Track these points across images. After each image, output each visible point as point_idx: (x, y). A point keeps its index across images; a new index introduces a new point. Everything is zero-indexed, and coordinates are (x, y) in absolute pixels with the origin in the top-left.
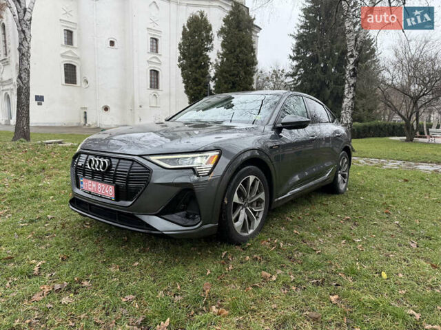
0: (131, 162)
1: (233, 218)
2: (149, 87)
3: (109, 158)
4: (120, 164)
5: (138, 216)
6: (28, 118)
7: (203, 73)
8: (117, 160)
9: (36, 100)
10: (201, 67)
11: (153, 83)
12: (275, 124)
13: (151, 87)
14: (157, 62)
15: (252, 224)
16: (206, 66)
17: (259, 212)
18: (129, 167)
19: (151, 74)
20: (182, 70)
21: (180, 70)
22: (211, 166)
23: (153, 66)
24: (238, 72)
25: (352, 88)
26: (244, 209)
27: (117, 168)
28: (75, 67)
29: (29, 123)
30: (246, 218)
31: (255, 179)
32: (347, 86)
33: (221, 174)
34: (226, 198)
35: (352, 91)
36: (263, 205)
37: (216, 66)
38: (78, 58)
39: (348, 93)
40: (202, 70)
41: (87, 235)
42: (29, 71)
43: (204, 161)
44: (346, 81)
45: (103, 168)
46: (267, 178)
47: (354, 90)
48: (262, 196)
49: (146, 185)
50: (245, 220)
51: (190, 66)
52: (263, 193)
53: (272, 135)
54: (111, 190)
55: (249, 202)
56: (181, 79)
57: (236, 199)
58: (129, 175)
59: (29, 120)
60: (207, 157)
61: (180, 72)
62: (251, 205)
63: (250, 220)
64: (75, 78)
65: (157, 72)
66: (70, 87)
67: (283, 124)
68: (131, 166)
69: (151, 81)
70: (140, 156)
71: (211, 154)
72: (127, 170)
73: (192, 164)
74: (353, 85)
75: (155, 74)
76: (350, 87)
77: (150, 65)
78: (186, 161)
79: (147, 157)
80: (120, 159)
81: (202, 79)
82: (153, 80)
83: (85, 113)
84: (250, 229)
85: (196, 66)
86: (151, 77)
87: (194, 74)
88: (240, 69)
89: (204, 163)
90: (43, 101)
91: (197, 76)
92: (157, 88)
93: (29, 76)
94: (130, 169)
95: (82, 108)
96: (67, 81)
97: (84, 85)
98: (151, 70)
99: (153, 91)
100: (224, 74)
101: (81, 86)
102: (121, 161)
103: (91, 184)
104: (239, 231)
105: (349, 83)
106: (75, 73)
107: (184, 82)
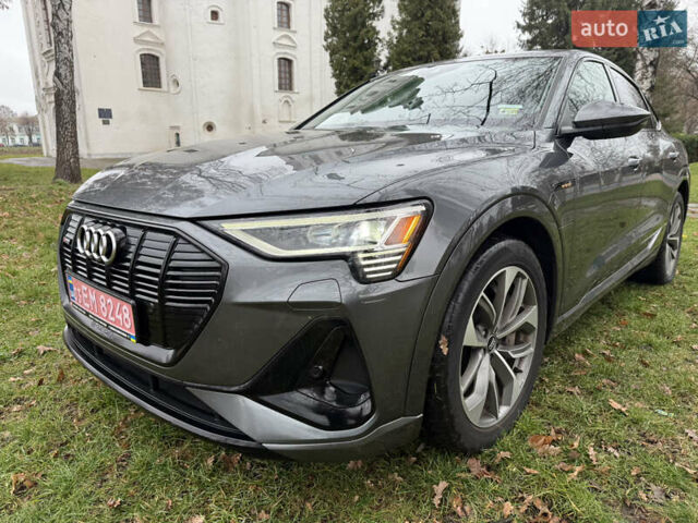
0: (171, 238)
1: (463, 389)
2: (277, 89)
3: (123, 226)
4: (146, 243)
5: (196, 392)
6: (75, 144)
7: (365, 58)
8: (139, 233)
9: (100, 116)
10: (363, 47)
11: (283, 81)
12: (555, 126)
13: (280, 88)
14: (290, 44)
15: (505, 391)
16: (372, 45)
17: (521, 359)
18: (164, 254)
19: (280, 65)
20: (331, 55)
21: (327, 56)
22: (402, 247)
23: (283, 51)
24: (429, 52)
25: (650, 69)
26: (488, 355)
27: (137, 254)
28: (157, 58)
29: (77, 152)
30: (494, 381)
31: (519, 275)
32: (639, 65)
33: (431, 272)
34: (443, 339)
35: (650, 74)
36: (533, 339)
37: (390, 45)
38: (162, 44)
39: (641, 80)
40: (365, 53)
41: (104, 406)
42: (71, 63)
43: (381, 234)
44: (639, 57)
45: (108, 254)
46: (544, 270)
47: (654, 73)
48: (532, 316)
49: (214, 307)
50: (490, 385)
51: (344, 48)
52: (535, 307)
53: (549, 156)
54: (126, 316)
55: (499, 336)
56: (329, 70)
57: (471, 336)
58: (164, 277)
59: (77, 147)
60: (389, 221)
61: (328, 58)
62: (503, 341)
63: (502, 381)
64: (159, 78)
65: (290, 62)
66: (152, 93)
67: (577, 124)
68: (172, 251)
69: (280, 78)
70: (193, 220)
71: (401, 212)
72: (160, 262)
73: (345, 244)
74: (651, 63)
75: (286, 64)
76: (645, 67)
77: (278, 50)
78: (328, 235)
79: (213, 224)
80: (146, 229)
81: (364, 68)
82: (283, 75)
83: (178, 135)
84: (500, 404)
85: (356, 45)
86: (280, 72)
87: (351, 61)
88: (433, 46)
89: (381, 241)
90: (111, 117)
91: (357, 63)
92: (291, 88)
93: (72, 72)
94: (169, 259)
95: (172, 128)
96: (146, 83)
97: (173, 89)
98: (280, 59)
99: (283, 94)
100: (403, 58)
101: (168, 92)
102: (150, 234)
103: (87, 292)
104: (475, 419)
105: (644, 59)
106: (158, 69)
107: (334, 76)
